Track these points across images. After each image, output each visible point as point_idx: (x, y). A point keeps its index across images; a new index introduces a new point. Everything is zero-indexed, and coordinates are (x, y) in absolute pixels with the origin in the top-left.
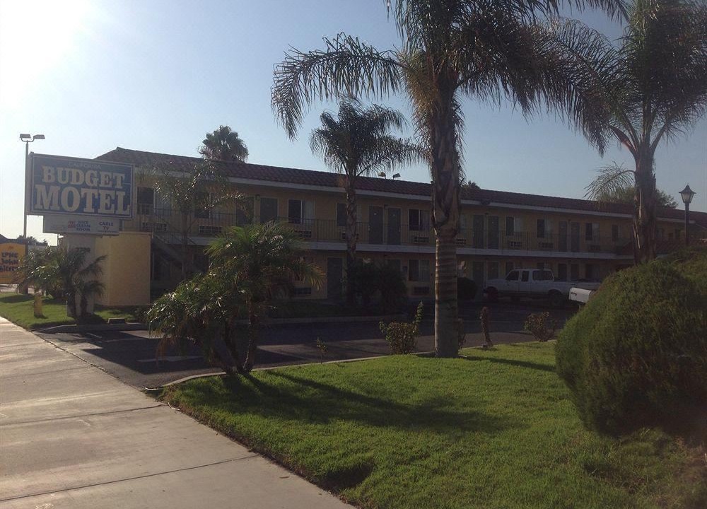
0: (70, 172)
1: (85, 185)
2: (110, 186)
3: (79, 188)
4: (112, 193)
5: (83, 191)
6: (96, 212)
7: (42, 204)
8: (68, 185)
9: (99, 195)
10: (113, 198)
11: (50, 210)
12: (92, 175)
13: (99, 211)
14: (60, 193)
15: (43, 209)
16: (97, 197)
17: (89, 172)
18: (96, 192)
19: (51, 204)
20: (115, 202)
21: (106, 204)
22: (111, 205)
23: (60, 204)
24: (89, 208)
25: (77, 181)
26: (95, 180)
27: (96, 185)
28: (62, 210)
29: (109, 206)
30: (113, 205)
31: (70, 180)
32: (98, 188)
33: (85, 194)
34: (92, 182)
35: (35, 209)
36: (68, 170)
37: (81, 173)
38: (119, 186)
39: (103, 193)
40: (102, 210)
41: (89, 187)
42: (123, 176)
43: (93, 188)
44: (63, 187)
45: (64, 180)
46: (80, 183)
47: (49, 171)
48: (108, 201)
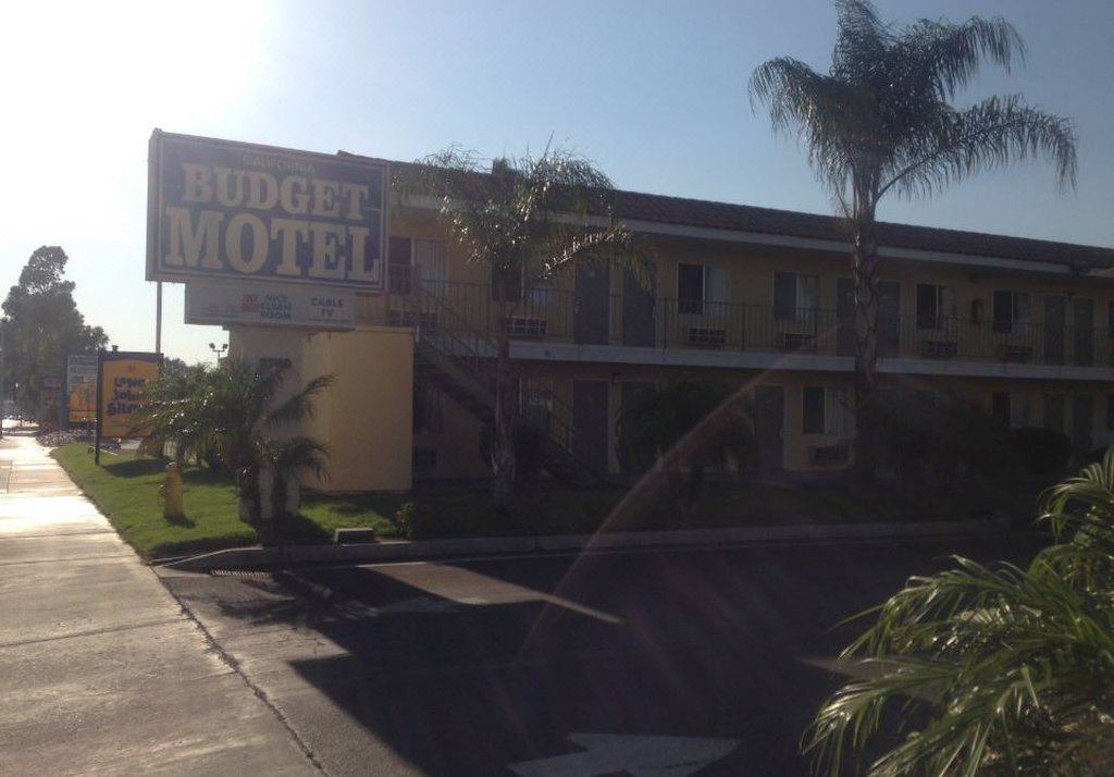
0: (247, 181)
1: (279, 211)
2: (335, 213)
3: (266, 217)
4: (339, 230)
5: (277, 224)
6: (305, 274)
7: (182, 253)
8: (243, 208)
9: (311, 234)
10: (343, 242)
11: (199, 269)
12: (296, 188)
13: (313, 272)
14: (223, 229)
15: (185, 267)
16: (305, 239)
17: (288, 182)
18: (303, 226)
19: (203, 254)
20: (345, 251)
21: (327, 257)
22: (337, 258)
23: (222, 254)
24: (289, 265)
25: (263, 200)
26: (303, 199)
27: (305, 211)
28: (229, 268)
29: (332, 260)
30: (342, 260)
31: (246, 198)
32: (311, 218)
33: (281, 233)
34: (295, 202)
35: (165, 265)
36: (240, 174)
37: (270, 180)
38: (355, 214)
39: (321, 230)
40: (317, 269)
41: (288, 216)
42: (365, 189)
43: (299, 217)
44: (230, 214)
45: (232, 197)
46: (269, 204)
47: (199, 176)
48: (331, 250)
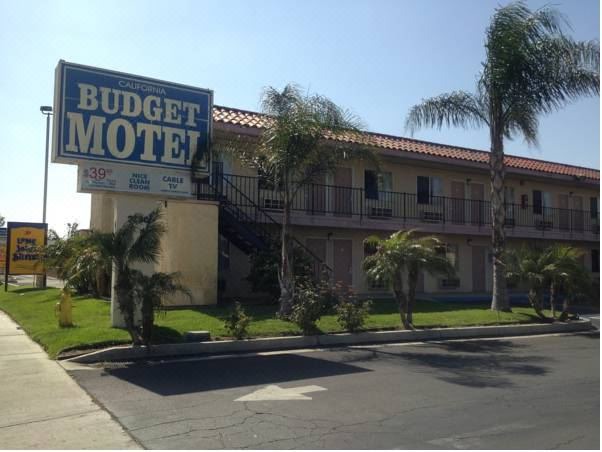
0: (121, 98)
1: (142, 118)
2: (178, 121)
3: (134, 121)
4: (181, 133)
5: (141, 126)
6: (158, 161)
7: (77, 143)
8: (118, 115)
9: (163, 134)
10: (183, 141)
11: (88, 154)
12: (153, 104)
13: (163, 159)
14: (105, 127)
15: (79, 153)
16: (159, 137)
17: (149, 99)
18: (158, 129)
19: (91, 145)
20: (184, 146)
21: (173, 150)
22: (179, 152)
23: (105, 146)
24: (148, 154)
25: (132, 110)
26: (158, 111)
27: (159, 119)
28: (108, 154)
29: (177, 152)
30: (183, 152)
31: (121, 109)
32: (162, 123)
33: (143, 132)
34: (153, 113)
35: (65, 151)
36: (117, 93)
37: (137, 98)
38: (191, 122)
39: (169, 132)
40: (167, 157)
41: (148, 122)
42: (198, 107)
43: (155, 123)
44: (110, 118)
45: (111, 107)
46: (137, 113)
47: (89, 92)
48: (176, 145)
